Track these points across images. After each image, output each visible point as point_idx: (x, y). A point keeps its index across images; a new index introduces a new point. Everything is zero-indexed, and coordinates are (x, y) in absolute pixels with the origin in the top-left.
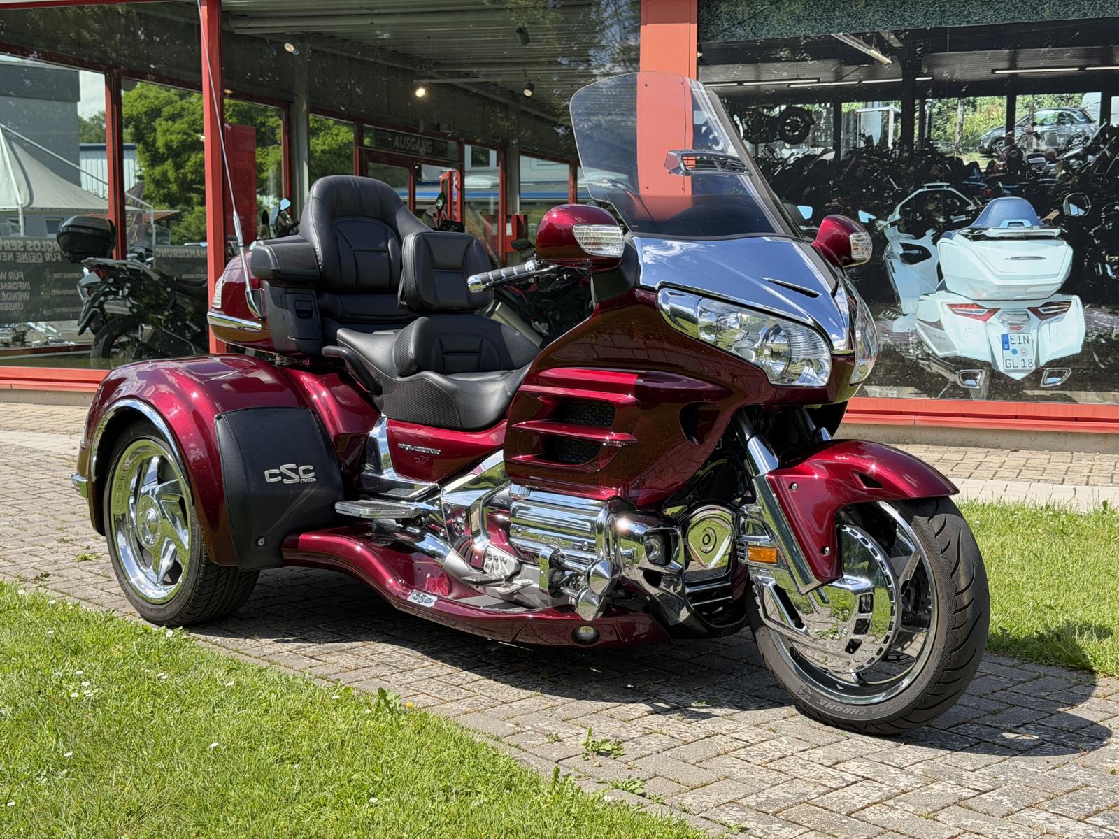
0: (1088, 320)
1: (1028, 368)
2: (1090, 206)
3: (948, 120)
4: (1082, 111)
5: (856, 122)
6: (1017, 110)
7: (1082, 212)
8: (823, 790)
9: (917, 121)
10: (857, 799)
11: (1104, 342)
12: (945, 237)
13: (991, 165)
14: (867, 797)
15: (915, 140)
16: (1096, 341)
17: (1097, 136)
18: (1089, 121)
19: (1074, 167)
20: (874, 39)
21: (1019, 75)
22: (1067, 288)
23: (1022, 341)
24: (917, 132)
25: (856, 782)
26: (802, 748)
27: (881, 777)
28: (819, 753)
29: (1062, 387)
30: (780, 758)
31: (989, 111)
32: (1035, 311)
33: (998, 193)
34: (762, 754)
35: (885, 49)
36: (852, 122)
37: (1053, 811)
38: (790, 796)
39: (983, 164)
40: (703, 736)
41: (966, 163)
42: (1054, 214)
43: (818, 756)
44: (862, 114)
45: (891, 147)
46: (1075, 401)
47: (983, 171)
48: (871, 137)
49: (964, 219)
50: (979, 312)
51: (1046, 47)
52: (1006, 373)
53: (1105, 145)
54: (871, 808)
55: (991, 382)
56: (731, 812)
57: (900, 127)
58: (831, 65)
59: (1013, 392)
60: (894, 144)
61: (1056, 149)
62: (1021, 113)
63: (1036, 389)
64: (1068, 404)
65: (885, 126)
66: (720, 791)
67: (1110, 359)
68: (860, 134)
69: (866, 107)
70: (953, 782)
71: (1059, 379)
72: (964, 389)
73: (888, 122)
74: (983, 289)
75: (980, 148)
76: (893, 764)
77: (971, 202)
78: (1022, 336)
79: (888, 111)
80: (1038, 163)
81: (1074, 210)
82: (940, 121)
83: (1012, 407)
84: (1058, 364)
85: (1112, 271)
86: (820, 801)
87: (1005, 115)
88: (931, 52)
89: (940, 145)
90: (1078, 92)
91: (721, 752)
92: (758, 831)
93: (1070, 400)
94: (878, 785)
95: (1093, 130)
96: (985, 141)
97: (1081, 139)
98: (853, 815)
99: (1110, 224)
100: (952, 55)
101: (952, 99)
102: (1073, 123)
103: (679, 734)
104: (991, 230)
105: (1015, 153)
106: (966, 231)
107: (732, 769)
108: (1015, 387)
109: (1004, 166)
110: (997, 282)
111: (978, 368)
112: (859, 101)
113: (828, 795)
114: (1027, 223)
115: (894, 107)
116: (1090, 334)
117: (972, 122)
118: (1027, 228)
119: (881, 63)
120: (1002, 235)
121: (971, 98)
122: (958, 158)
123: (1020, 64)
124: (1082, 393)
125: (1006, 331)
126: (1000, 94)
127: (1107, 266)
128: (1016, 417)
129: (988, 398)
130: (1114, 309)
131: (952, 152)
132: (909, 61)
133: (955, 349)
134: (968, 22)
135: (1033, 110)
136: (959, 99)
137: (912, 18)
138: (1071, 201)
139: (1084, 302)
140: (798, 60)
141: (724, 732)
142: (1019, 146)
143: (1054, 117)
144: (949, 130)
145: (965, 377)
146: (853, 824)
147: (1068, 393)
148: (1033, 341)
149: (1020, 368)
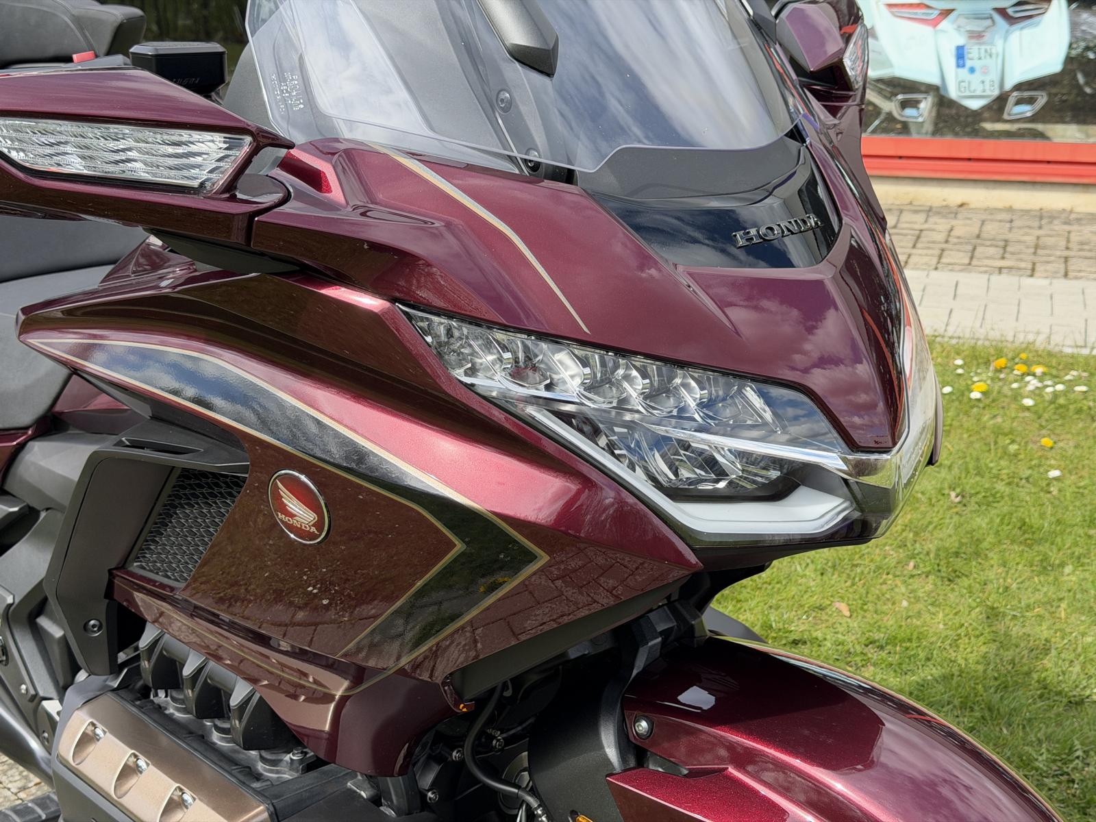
0: (1074, 26)
1: (988, 93)
16: (1082, 54)
23: (983, 56)
29: (1033, 119)
32: (1002, 12)
46: (1046, 138)
50: (927, 15)
52: (958, 100)
55: (938, 113)
59: (967, 125)
63: (998, 122)
64: (1039, 141)
71: (1029, 108)
72: (901, 122)
78: (983, 48)
83: (965, 146)
84: (1030, 87)
108: (970, 120)
111: (921, 92)
116: (1075, 46)
124: (1059, 127)
125: (961, 40)
128: (969, 159)
129: (934, 133)
133: (891, 66)
145: (904, 105)
147: (1040, 127)
148: (997, 55)
149: (978, 93)
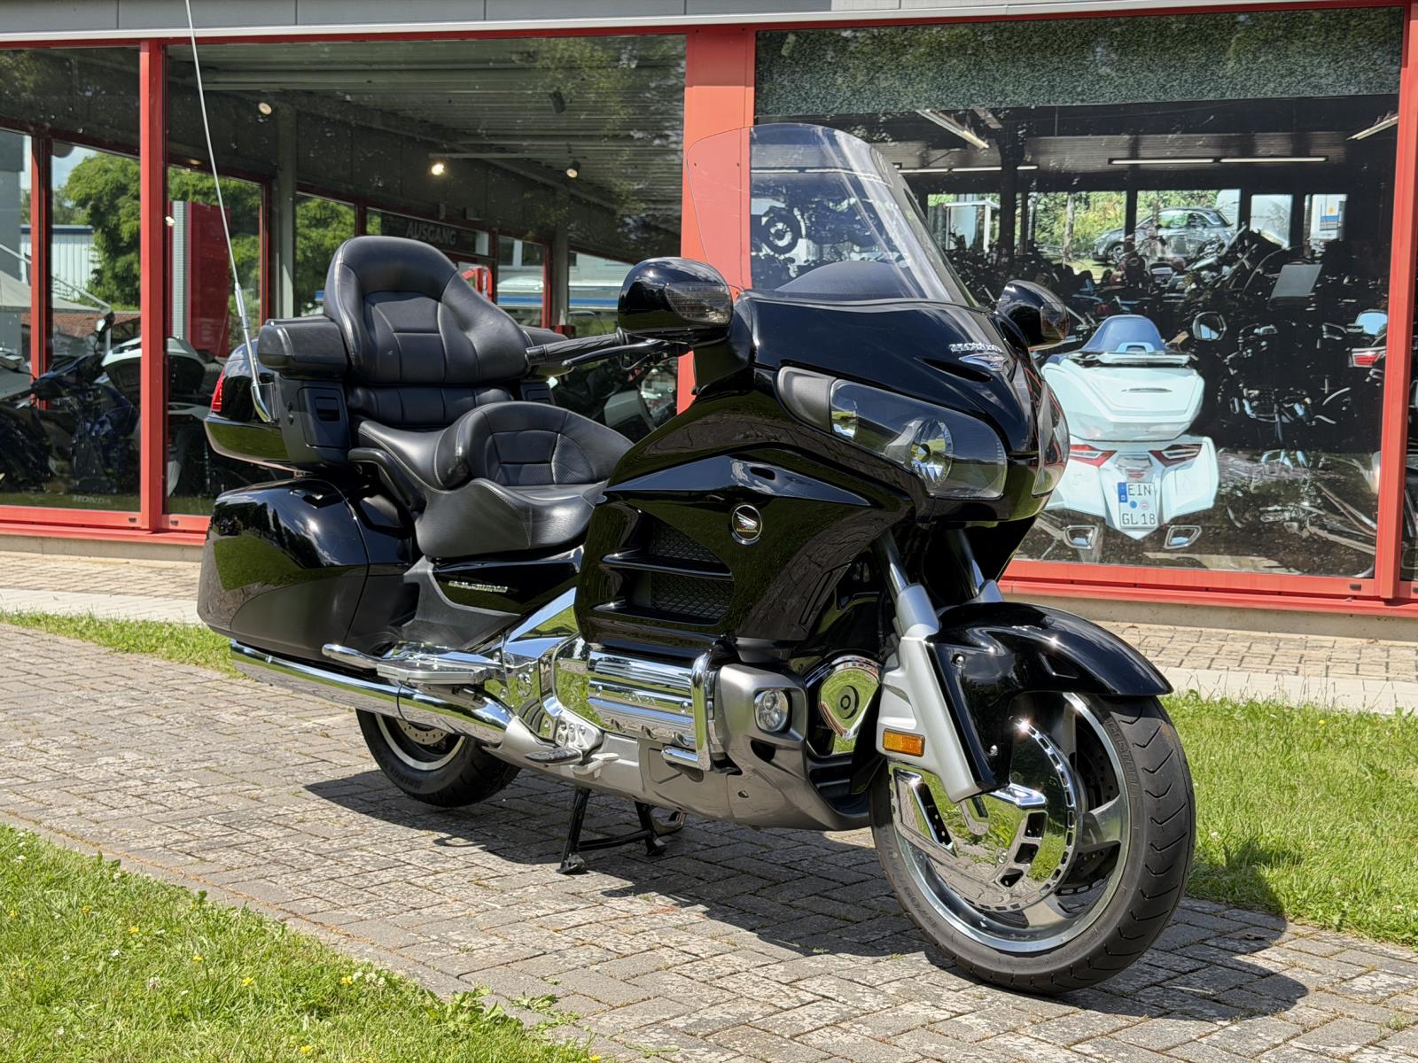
0: (1222, 468)
1: (1149, 525)
2: (1225, 329)
3: (1055, 219)
4: (1217, 212)
5: (945, 218)
6: (1139, 209)
7: (1215, 336)
8: (771, 1010)
9: (1018, 220)
10: (808, 1020)
11: (1240, 495)
12: (1051, 362)
13: (1107, 275)
14: (820, 1018)
15: (1016, 242)
16: (1231, 493)
17: (1235, 243)
18: (1225, 224)
19: (1206, 281)
20: (968, 118)
21: (1142, 167)
22: (1197, 428)
23: (1142, 492)
24: (1018, 232)
25: (813, 1002)
26: (760, 963)
27: (845, 997)
28: (781, 968)
29: (1190, 550)
30: (731, 974)
31: (1105, 209)
32: (1158, 454)
33: (1115, 310)
34: (710, 970)
35: (981, 130)
36: (940, 219)
37: (1036, 1036)
38: (728, 1017)
39: (1098, 274)
40: (644, 948)
41: (1077, 272)
42: (1181, 337)
43: (778, 972)
44: (952, 210)
45: (987, 250)
46: (1205, 567)
47: (1097, 282)
48: (962, 237)
49: (1074, 340)
50: (1091, 455)
51: (1174, 132)
52: (1123, 531)
53: (1243, 253)
54: (821, 1030)
55: (1104, 541)
56: (653, 1035)
57: (998, 225)
58: (915, 148)
59: (1131, 554)
60: (990, 246)
61: (1185, 258)
62: (1143, 213)
63: (1159, 551)
64: (1196, 570)
65: (980, 224)
66: (646, 1011)
67: (1247, 515)
68: (950, 233)
69: (958, 200)
70: (928, 1003)
71: (1186, 539)
72: (1072, 550)
73: (983, 220)
74: (1097, 427)
75: (1094, 254)
76: (863, 982)
77: (1082, 320)
78: (1142, 485)
79: (984, 206)
80: (1161, 275)
81: (1206, 333)
82: (1046, 220)
83: (1130, 572)
84: (1186, 521)
85: (1252, 408)
86: (763, 1023)
87: (1124, 214)
88: (1038, 135)
89: (1045, 250)
90: (1212, 189)
91: (662, 966)
92: (678, 1055)
93: (1199, 564)
94: (838, 1005)
95: (1230, 235)
96: (1100, 245)
97: (1215, 246)
98: (797, 1039)
99: (1249, 351)
100: (1062, 141)
101: (1060, 194)
102: (1205, 226)
103: (616, 947)
104: (1106, 354)
105: (1134, 261)
106: (1076, 355)
107: (669, 987)
108: (1133, 548)
109: (1122, 277)
110: (1113, 419)
111: (1090, 523)
112: (948, 193)
113: (775, 1016)
114: (1149, 347)
115: (991, 202)
116: (1224, 485)
117: (1084, 222)
118: (1150, 354)
119: (975, 147)
120: (1119, 361)
121: (1084, 194)
122: (1067, 266)
123: (1143, 153)
124: (1215, 558)
125: (1123, 479)
126: (1118, 189)
127: (1245, 402)
128: (1135, 585)
129: (1101, 561)
130: (1252, 455)
131: (1060, 258)
132: (1010, 146)
133: (1062, 500)
134: (1083, 101)
135: (1157, 209)
136: (1069, 194)
137: (1015, 93)
138: (1202, 321)
139: (1218, 444)
140: (875, 141)
141: (672, 945)
142: (1140, 253)
143: (1182, 219)
144: (1057, 232)
145: (1073, 534)
146: (793, 1049)
147: (1197, 557)
148: (1156, 492)
149: (1140, 525)
